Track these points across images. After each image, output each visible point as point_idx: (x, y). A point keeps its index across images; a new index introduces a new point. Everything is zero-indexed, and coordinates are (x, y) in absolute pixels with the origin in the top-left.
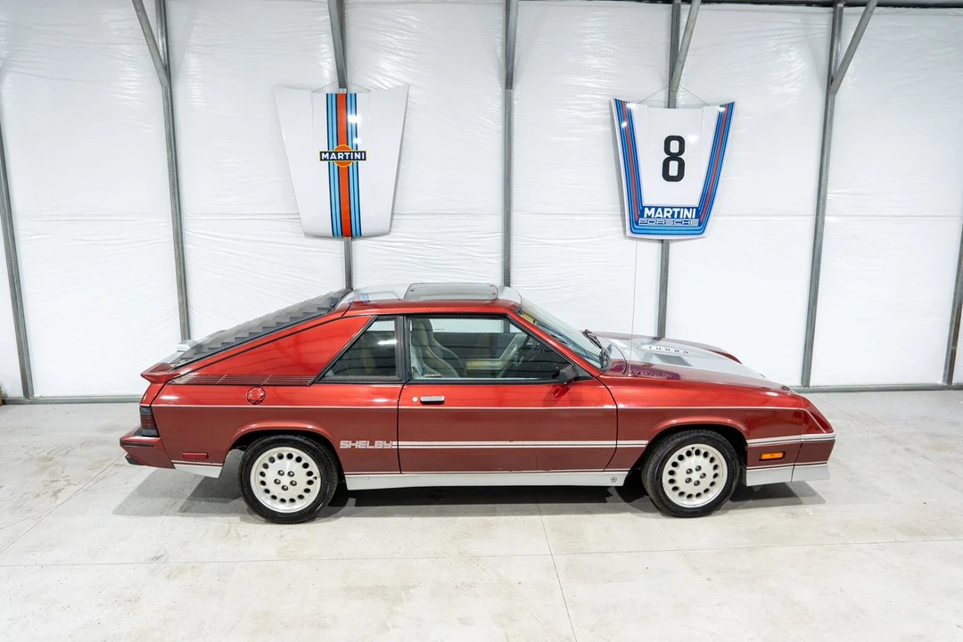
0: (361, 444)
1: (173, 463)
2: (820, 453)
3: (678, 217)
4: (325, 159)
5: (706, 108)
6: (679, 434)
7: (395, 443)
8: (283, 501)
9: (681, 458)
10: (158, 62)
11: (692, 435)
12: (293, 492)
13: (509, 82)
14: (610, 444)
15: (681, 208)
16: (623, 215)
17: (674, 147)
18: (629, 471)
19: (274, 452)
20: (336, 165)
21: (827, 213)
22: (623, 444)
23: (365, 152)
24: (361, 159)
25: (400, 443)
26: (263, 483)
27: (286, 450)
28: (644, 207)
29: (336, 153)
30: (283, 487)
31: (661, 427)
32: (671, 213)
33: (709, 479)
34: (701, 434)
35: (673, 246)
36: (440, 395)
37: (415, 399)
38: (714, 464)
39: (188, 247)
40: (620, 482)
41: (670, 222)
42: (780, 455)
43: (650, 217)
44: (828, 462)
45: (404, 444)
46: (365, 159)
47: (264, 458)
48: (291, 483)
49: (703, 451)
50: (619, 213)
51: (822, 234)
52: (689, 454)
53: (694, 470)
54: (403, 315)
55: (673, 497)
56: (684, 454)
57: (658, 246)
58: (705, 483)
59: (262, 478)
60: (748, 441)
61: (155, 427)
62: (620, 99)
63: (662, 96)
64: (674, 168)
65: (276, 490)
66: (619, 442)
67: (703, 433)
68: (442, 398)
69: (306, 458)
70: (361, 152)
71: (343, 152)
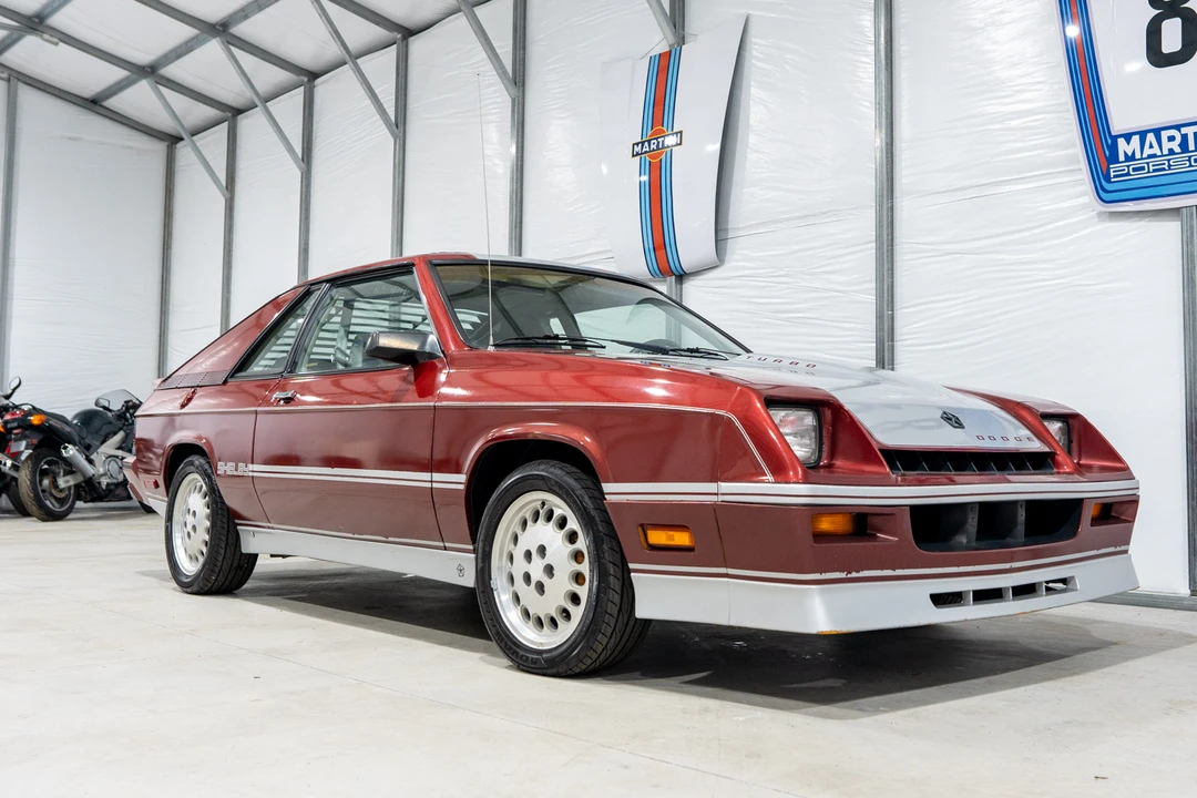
20: (648, 160)
23: (681, 132)
28: (1115, 139)
29: (649, 142)
32: (1179, 140)
41: (1178, 163)
43: (1133, 158)
70: (677, 133)
71: (656, 139)
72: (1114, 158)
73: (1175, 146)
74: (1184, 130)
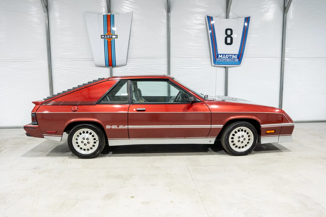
0: (114, 127)
1: (43, 136)
2: (289, 131)
3: (231, 58)
4: (103, 38)
5: (240, 18)
6: (235, 123)
7: (127, 126)
8: (85, 150)
9: (236, 132)
10: (43, 4)
11: (240, 123)
12: (88, 146)
13: (169, 11)
14: (208, 126)
15: (232, 55)
16: (211, 58)
17: (229, 32)
18: (216, 138)
19: (81, 131)
20: (107, 40)
21: (285, 56)
22: (214, 126)
23: (117, 35)
24: (116, 38)
25: (129, 126)
26: (77, 143)
27: (86, 130)
28: (218, 55)
29: (107, 36)
30: (84, 144)
31: (227, 120)
32: (228, 56)
33: (247, 141)
34: (243, 123)
35: (229, 69)
36: (144, 108)
37: (134, 110)
38: (248, 135)
39: (53, 71)
40: (213, 142)
41: (228, 60)
42: (273, 131)
43: (221, 58)
44: (292, 134)
45: (131, 127)
46: (117, 38)
47: (77, 133)
48: (88, 142)
49: (244, 130)
50: (209, 57)
51: (284, 64)
52: (239, 131)
53: (241, 137)
54: (130, 80)
55: (233, 148)
56: (237, 131)
57: (224, 69)
58: (245, 142)
59: (76, 141)
60: (261, 125)
61: (37, 121)
62: (209, 16)
63: (224, 15)
64: (229, 40)
65: (82, 145)
66: (212, 126)
67: (244, 122)
68: (145, 109)
69: (94, 133)
70: (116, 35)
71: (109, 35)
72: (218, 58)
73: (228, 57)
74: (229, 55)
